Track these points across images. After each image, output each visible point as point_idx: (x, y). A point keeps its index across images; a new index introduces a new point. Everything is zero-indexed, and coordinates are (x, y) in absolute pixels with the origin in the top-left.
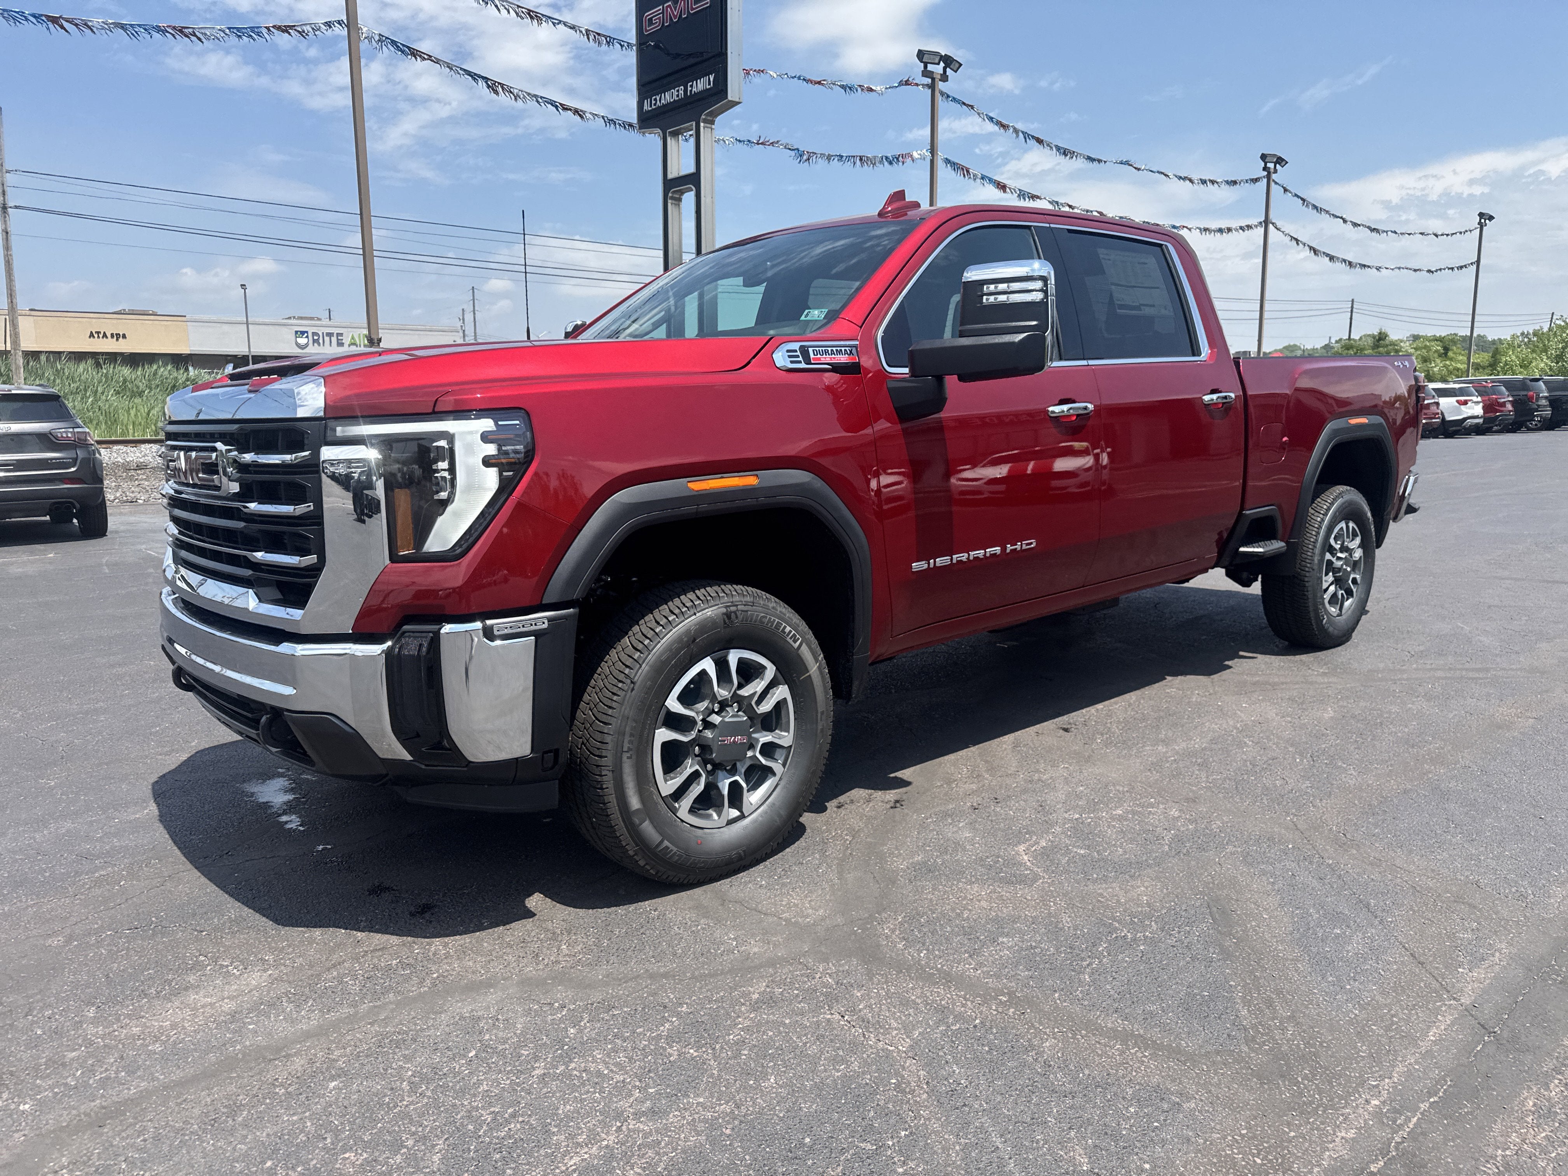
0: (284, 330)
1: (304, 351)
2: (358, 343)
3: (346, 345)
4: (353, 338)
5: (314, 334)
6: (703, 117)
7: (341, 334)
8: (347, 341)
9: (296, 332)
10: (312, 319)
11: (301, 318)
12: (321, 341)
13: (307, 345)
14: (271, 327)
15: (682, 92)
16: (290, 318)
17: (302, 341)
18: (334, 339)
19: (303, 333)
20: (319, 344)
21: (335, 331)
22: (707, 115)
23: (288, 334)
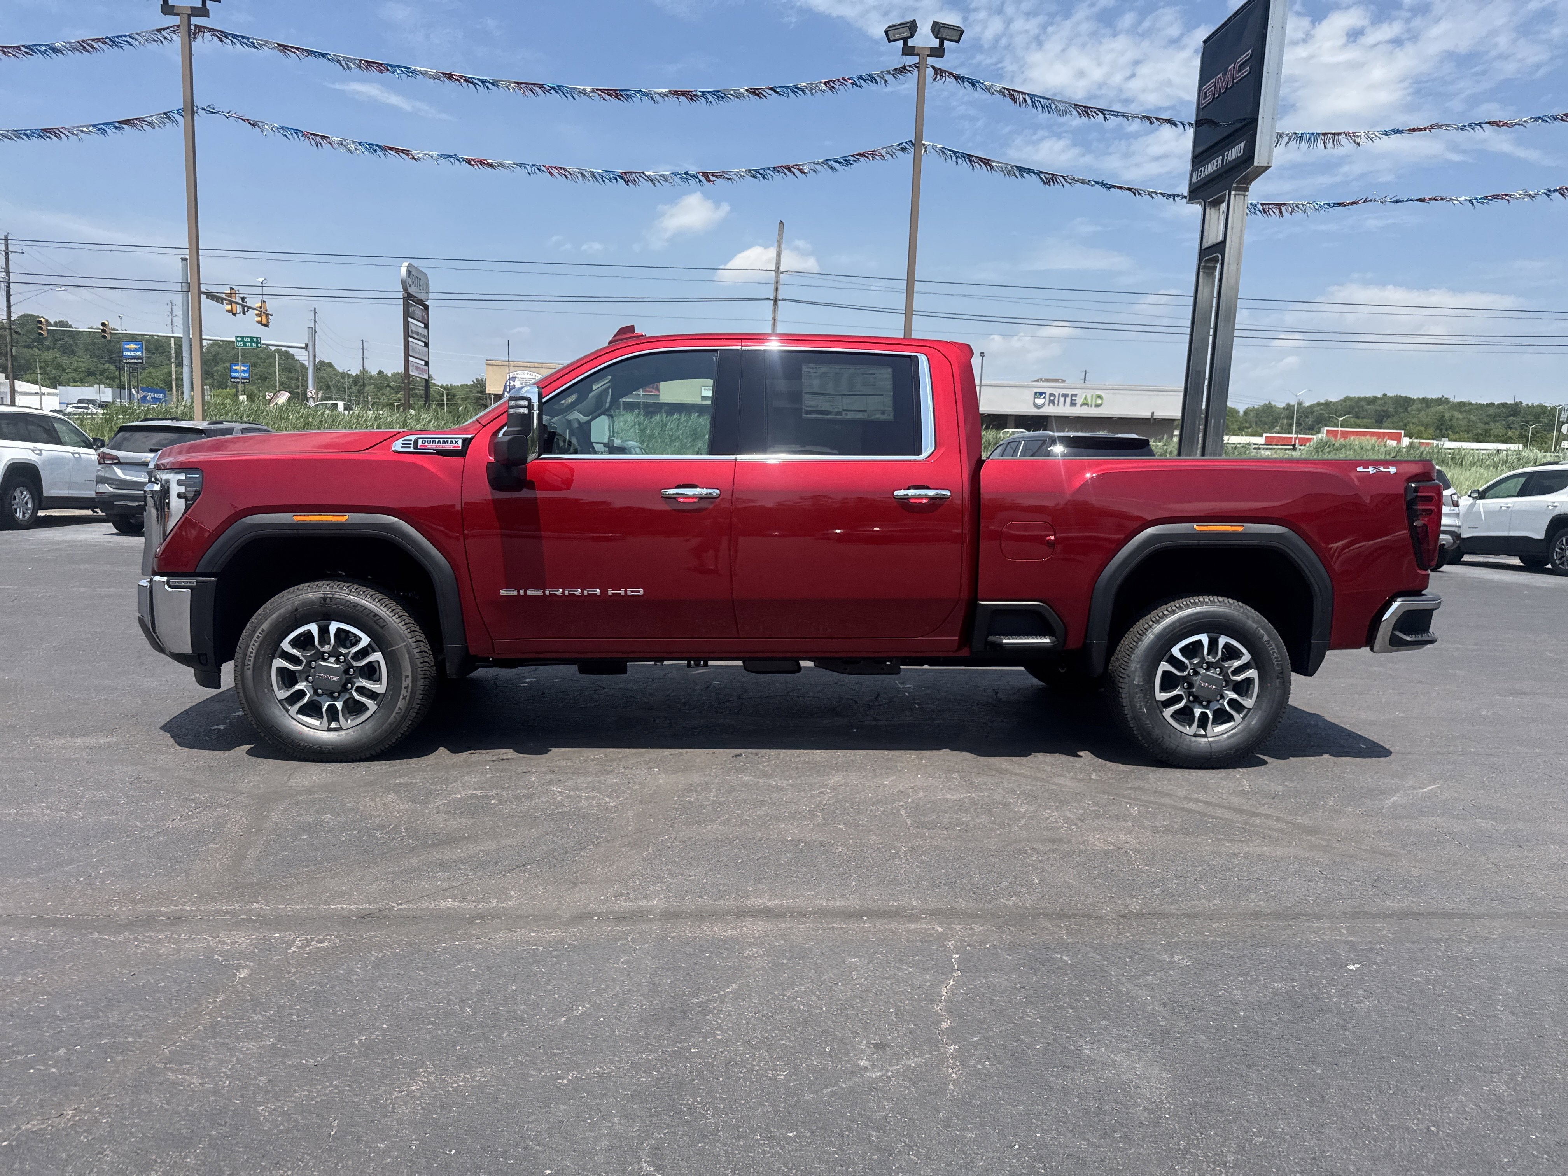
0: (1026, 391)
1: (1041, 410)
2: (1090, 403)
3: (1078, 405)
4: (1086, 398)
5: (1051, 395)
6: (1235, 185)
7: (1075, 395)
8: (1079, 400)
9: (1036, 393)
10: (1056, 381)
11: (1047, 380)
12: (1056, 402)
13: (1043, 405)
14: (1015, 389)
15: (1220, 162)
16: (1038, 381)
17: (1040, 401)
18: (1068, 400)
19: (1041, 394)
20: (1054, 404)
21: (1070, 392)
22: (1239, 182)
23: (1028, 395)
